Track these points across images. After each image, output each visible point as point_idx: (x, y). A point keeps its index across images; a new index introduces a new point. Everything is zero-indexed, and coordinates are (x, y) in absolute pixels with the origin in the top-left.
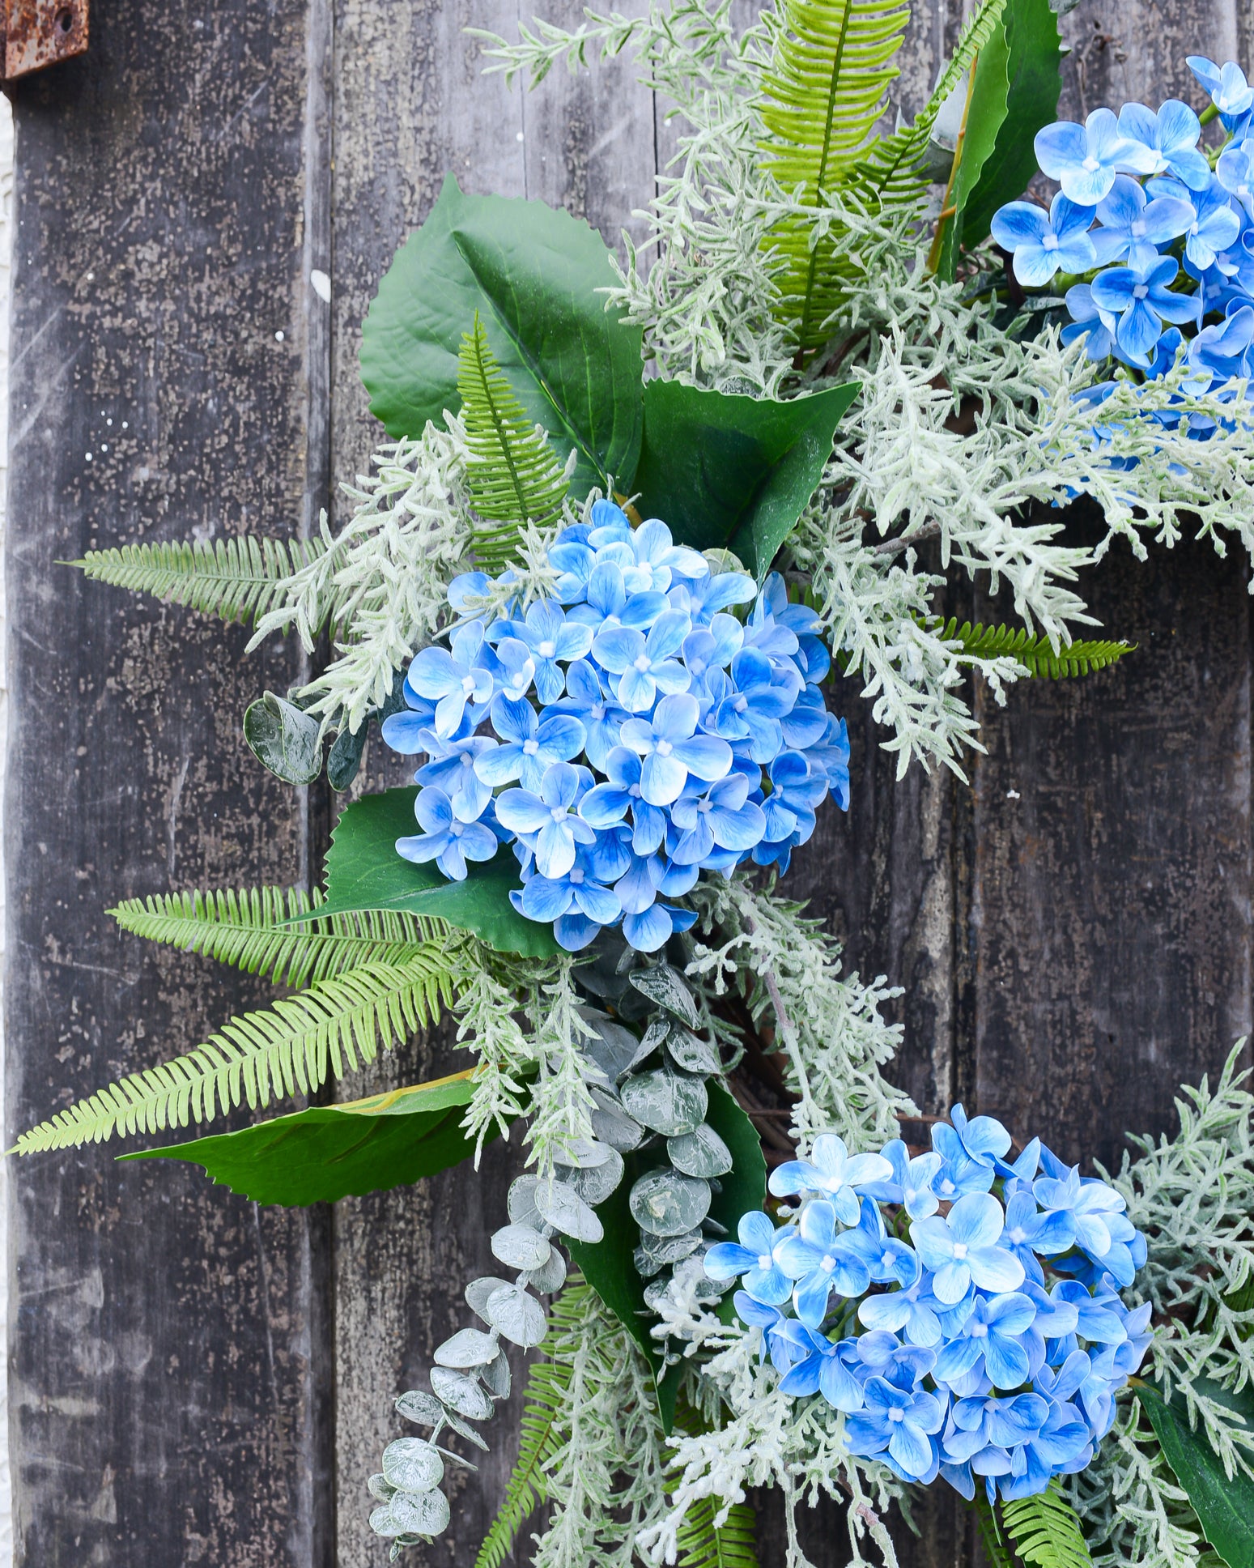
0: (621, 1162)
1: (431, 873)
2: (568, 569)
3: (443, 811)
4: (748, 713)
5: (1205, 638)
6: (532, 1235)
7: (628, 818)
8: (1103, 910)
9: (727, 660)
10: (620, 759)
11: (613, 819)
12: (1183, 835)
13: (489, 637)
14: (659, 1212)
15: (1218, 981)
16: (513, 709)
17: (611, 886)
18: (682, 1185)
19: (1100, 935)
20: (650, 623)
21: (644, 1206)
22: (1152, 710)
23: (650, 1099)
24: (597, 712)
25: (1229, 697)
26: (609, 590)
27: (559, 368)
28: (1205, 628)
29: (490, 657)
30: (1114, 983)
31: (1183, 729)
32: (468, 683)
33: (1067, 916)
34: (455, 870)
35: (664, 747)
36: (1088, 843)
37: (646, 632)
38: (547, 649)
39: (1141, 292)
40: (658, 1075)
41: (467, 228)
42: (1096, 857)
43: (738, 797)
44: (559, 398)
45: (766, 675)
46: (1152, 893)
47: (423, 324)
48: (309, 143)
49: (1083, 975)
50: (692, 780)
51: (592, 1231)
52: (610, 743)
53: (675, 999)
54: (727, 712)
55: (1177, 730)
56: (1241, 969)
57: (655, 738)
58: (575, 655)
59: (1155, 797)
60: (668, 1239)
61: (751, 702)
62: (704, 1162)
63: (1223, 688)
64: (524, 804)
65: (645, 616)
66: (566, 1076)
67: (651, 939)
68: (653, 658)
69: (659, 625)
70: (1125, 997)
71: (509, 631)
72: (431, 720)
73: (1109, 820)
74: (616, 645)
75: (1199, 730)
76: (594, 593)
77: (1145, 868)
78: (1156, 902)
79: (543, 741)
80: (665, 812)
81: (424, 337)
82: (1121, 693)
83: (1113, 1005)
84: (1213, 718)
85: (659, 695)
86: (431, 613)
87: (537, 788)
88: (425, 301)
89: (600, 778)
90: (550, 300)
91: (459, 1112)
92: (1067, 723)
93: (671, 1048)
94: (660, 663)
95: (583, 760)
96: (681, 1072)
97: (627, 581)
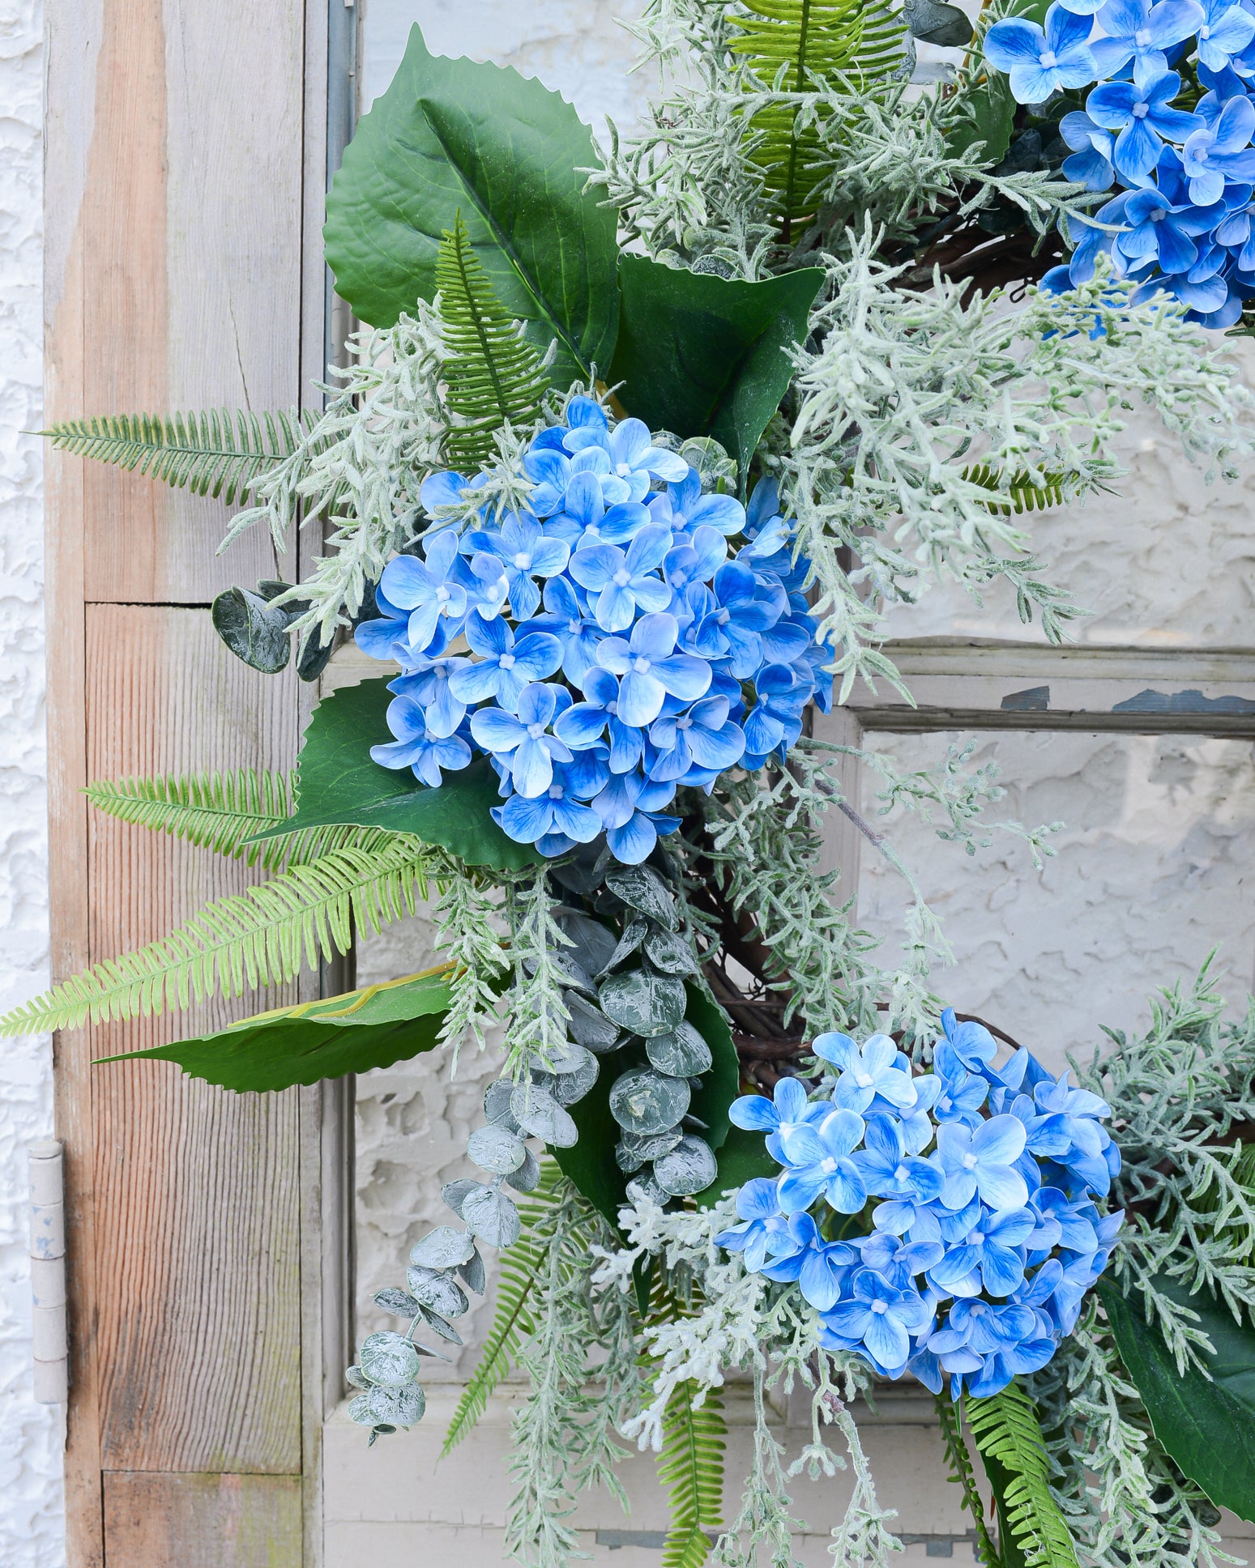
0: (596, 1064)
1: (406, 778)
2: (546, 478)
3: (416, 718)
4: (731, 626)
6: (509, 1140)
7: (605, 738)
9: (710, 574)
10: (597, 678)
11: (589, 739)
13: (465, 546)
14: (637, 1110)
16: (491, 629)
17: (588, 803)
18: (662, 1084)
20: (630, 536)
21: (624, 1106)
23: (628, 1000)
24: (575, 627)
26: (587, 500)
27: (532, 248)
29: (463, 570)
32: (442, 592)
34: (430, 777)
35: (642, 664)
37: (625, 546)
38: (522, 561)
40: (637, 976)
41: (435, 96)
43: (719, 717)
44: (532, 279)
45: (751, 589)
47: (389, 200)
50: (669, 700)
51: (567, 1134)
52: (587, 660)
53: (652, 901)
54: (708, 628)
57: (634, 656)
58: (551, 571)
60: (647, 1138)
61: (733, 615)
62: (683, 1061)
64: (500, 721)
65: (623, 528)
66: (541, 985)
68: (633, 572)
69: (640, 538)
71: (482, 543)
72: (404, 627)
74: (595, 560)
76: (574, 504)
79: (519, 655)
80: (644, 731)
81: (391, 214)
85: (639, 613)
86: (407, 520)
87: (512, 705)
88: (390, 175)
89: (578, 696)
90: (521, 178)
93: (649, 950)
94: (640, 579)
95: (559, 678)
96: (658, 972)
97: (606, 488)
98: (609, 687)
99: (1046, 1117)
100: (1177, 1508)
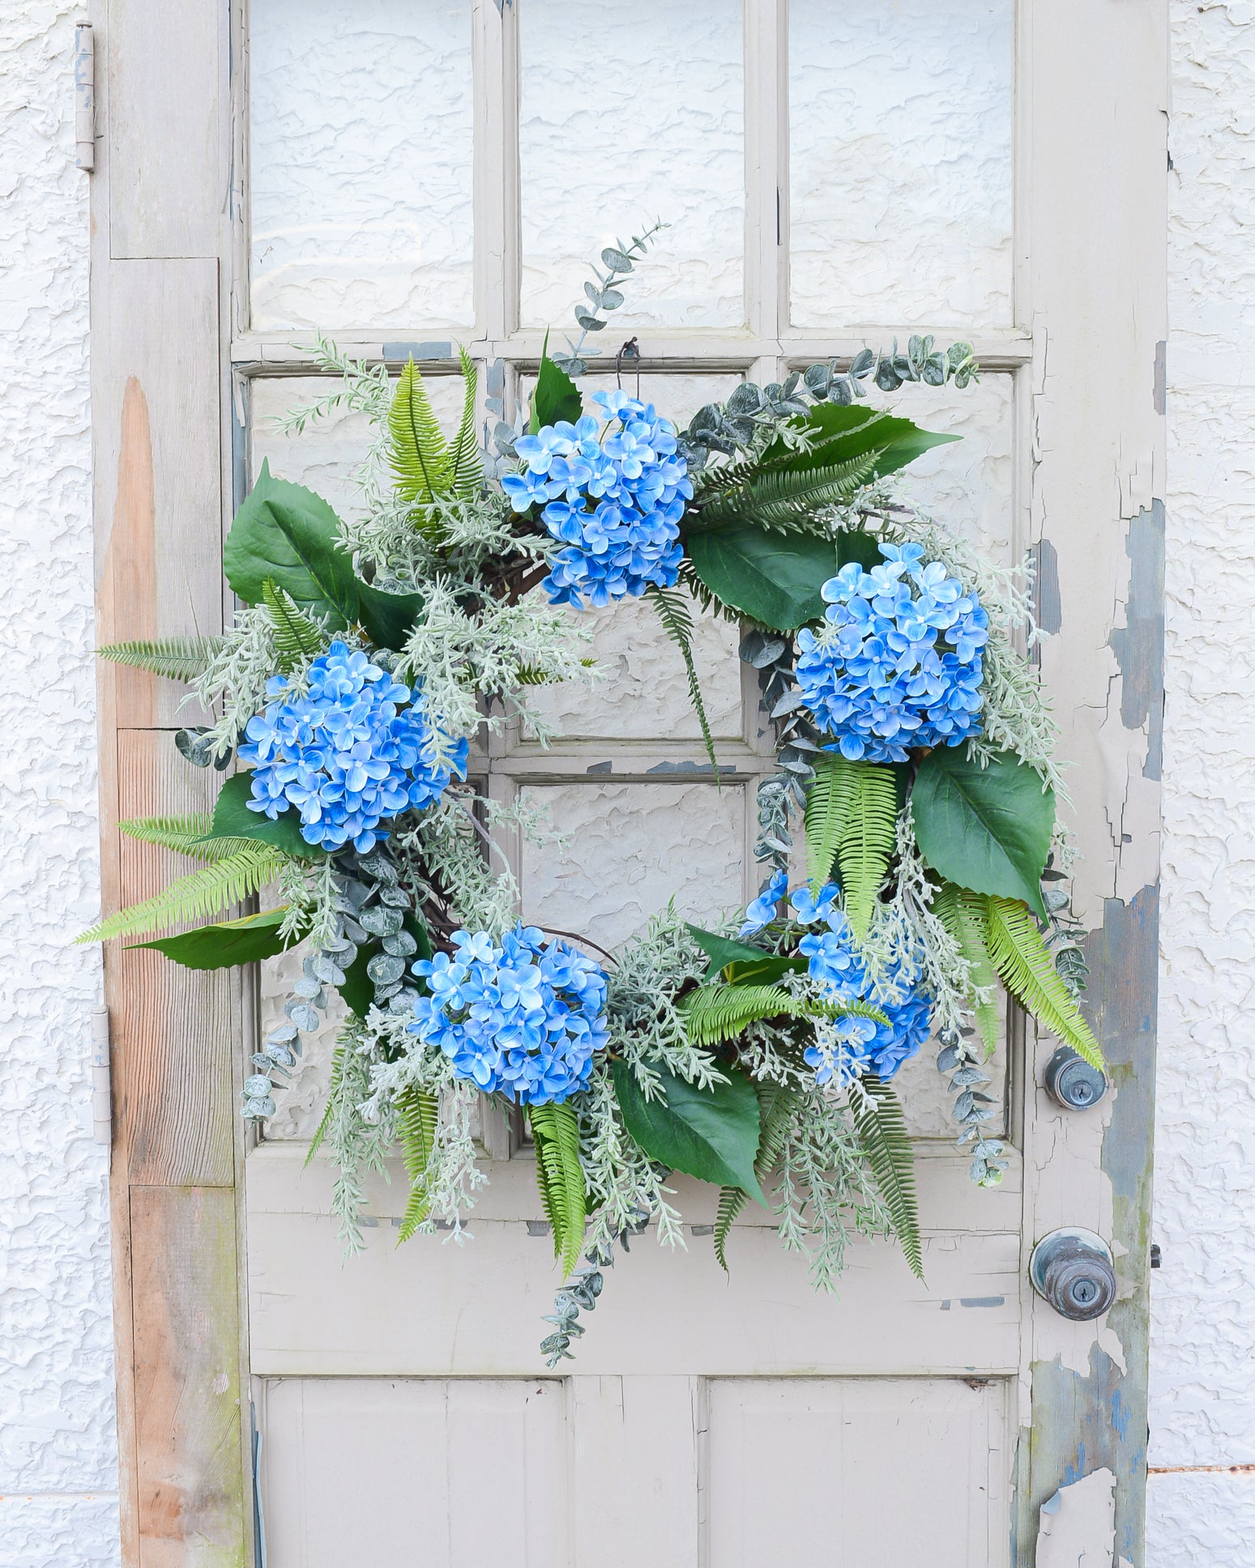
0: (356, 949)
1: (263, 815)
2: (317, 680)
3: (265, 789)
4: (401, 745)
6: (313, 983)
7: (343, 796)
9: (388, 723)
10: (339, 770)
11: (336, 797)
13: (280, 713)
14: (380, 973)
16: (292, 748)
17: (342, 826)
18: (392, 960)
20: (351, 708)
21: (373, 971)
23: (372, 920)
24: (329, 748)
26: (334, 691)
27: (319, 568)
29: (280, 724)
32: (273, 734)
34: (273, 816)
35: (358, 764)
37: (349, 712)
38: (306, 719)
40: (377, 908)
41: (272, 499)
43: (394, 786)
44: (320, 580)
45: (407, 729)
47: (253, 547)
50: (369, 779)
51: (342, 980)
52: (334, 762)
53: (381, 871)
54: (387, 748)
57: (355, 760)
58: (317, 725)
60: (385, 986)
61: (400, 740)
62: (401, 948)
64: (298, 790)
65: (350, 703)
66: (327, 908)
67: (365, 847)
68: (354, 723)
69: (355, 709)
71: (289, 711)
72: (257, 750)
74: (335, 719)
76: (328, 693)
79: (307, 760)
80: (359, 793)
81: (254, 553)
85: (356, 741)
87: (303, 781)
88: (253, 535)
89: (330, 778)
90: (311, 538)
91: (277, 927)
93: (381, 895)
94: (357, 726)
95: (323, 770)
96: (388, 906)
97: (342, 687)
98: (343, 774)
99: (558, 969)
100: (644, 1166)
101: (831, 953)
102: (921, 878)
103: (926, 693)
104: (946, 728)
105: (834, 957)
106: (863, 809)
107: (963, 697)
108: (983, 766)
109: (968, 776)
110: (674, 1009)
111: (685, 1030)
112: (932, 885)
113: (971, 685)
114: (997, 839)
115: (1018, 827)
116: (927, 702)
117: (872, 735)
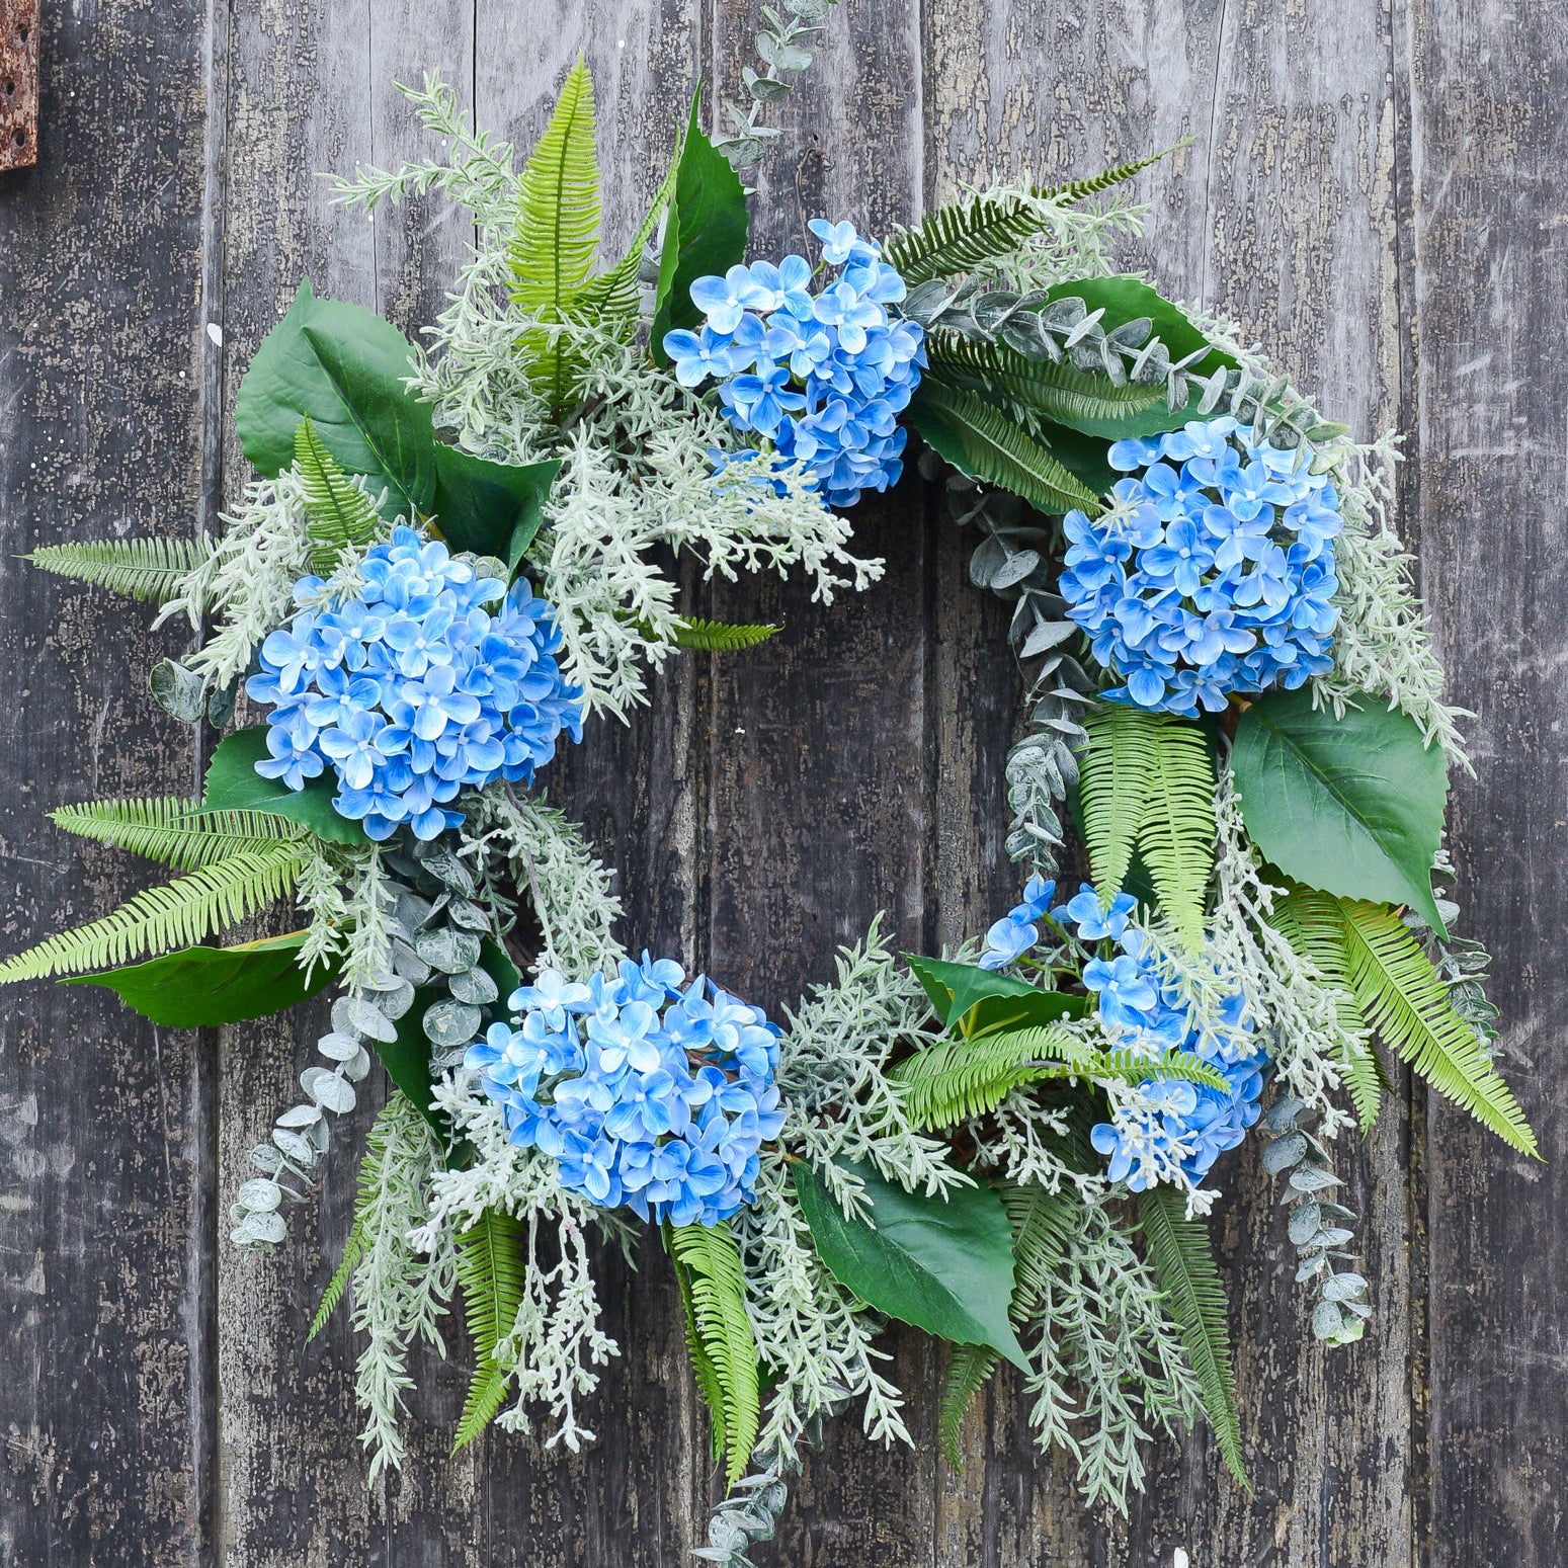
0: (412, 990)
1: (279, 785)
2: (374, 577)
3: (287, 743)
4: (495, 676)
5: (889, 612)
6: (348, 1039)
7: (408, 748)
8: (809, 819)
9: (479, 642)
10: (403, 708)
11: (398, 749)
12: (871, 762)
13: (317, 625)
14: (443, 1028)
15: (897, 874)
16: (333, 675)
17: (401, 795)
18: (461, 1010)
19: (806, 839)
20: (425, 616)
21: (432, 1025)
22: (847, 667)
23: (436, 948)
24: (390, 677)
25: (907, 656)
26: (399, 593)
27: (378, 426)
28: (889, 604)
29: (317, 639)
30: (817, 875)
31: (871, 681)
32: (304, 655)
33: (780, 824)
34: (296, 784)
35: (433, 701)
36: (797, 768)
37: (422, 622)
38: (356, 633)
39: (768, 388)
40: (443, 931)
41: (313, 325)
42: (803, 778)
43: (485, 733)
44: (379, 446)
45: (504, 651)
46: (846, 806)
47: (281, 394)
48: (207, 224)
49: (792, 869)
50: (449, 723)
51: (389, 1035)
52: (397, 697)
53: (451, 875)
54: (478, 677)
55: (866, 682)
56: (914, 865)
57: (428, 695)
58: (373, 639)
59: (849, 732)
60: (452, 1048)
61: (497, 670)
62: (477, 993)
63: (902, 650)
64: (339, 738)
65: (423, 611)
66: (372, 926)
67: (428, 832)
68: (427, 639)
69: (431, 618)
70: (825, 885)
71: (330, 621)
72: (278, 680)
73: (814, 750)
74: (401, 631)
75: (883, 683)
76: (388, 595)
77: (841, 787)
78: (849, 813)
79: (353, 696)
80: (433, 743)
81: (283, 403)
82: (824, 654)
83: (816, 893)
84: (894, 673)
85: (430, 665)
86: (281, 605)
87: (348, 728)
88: (282, 377)
89: (389, 720)
90: (370, 380)
91: (297, 950)
92: (782, 677)
93: (451, 911)
94: (433, 644)
95: (379, 709)
96: (459, 928)
97: (412, 587)
98: (410, 715)
100: (842, 1318)
101: (1128, 986)
102: (1254, 879)
103: (1262, 603)
104: (1287, 656)
105: (1131, 992)
106: (1164, 783)
107: (1312, 612)
108: (1338, 715)
109: (1314, 735)
110: (884, 1081)
111: (902, 1110)
112: (1271, 887)
113: (1322, 594)
114: (1361, 820)
115: (1393, 799)
116: (1262, 615)
117: (1180, 664)
